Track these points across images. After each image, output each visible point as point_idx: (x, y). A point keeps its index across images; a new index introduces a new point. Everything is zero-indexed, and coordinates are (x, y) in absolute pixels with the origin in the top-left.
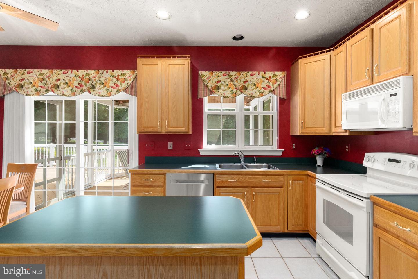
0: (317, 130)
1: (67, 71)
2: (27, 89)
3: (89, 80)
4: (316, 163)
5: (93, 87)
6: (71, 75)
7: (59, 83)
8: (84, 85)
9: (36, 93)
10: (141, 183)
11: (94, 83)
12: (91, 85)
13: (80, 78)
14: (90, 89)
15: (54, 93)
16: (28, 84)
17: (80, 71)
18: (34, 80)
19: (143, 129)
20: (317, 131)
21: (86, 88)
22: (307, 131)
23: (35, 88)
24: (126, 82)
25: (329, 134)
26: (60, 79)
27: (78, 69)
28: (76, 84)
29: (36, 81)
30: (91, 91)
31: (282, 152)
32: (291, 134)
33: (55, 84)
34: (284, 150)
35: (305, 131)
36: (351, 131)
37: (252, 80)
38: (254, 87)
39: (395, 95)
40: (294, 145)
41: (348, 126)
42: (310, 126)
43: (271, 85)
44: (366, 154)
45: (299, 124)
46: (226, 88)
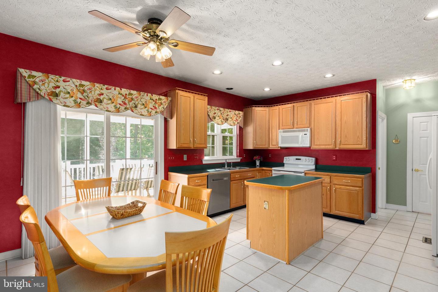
0: (263, 146)
1: (110, 87)
2: (64, 98)
3: (132, 99)
4: (255, 164)
5: (136, 107)
6: (115, 91)
7: (102, 97)
8: (128, 104)
9: (75, 105)
10: (195, 184)
11: (137, 103)
12: (134, 105)
13: (123, 96)
14: (133, 108)
15: (97, 107)
16: (64, 93)
17: (123, 90)
18: (72, 90)
19: (181, 145)
21: (129, 106)
23: (73, 98)
24: (162, 106)
26: (103, 94)
27: (121, 87)
28: (120, 101)
29: (74, 91)
30: (134, 109)
32: (244, 148)
33: (98, 99)
35: (256, 147)
37: (230, 115)
38: (231, 119)
39: (306, 134)
40: (245, 155)
41: (281, 145)
42: (259, 144)
43: (238, 119)
44: (285, 158)
45: (253, 143)
46: (219, 118)
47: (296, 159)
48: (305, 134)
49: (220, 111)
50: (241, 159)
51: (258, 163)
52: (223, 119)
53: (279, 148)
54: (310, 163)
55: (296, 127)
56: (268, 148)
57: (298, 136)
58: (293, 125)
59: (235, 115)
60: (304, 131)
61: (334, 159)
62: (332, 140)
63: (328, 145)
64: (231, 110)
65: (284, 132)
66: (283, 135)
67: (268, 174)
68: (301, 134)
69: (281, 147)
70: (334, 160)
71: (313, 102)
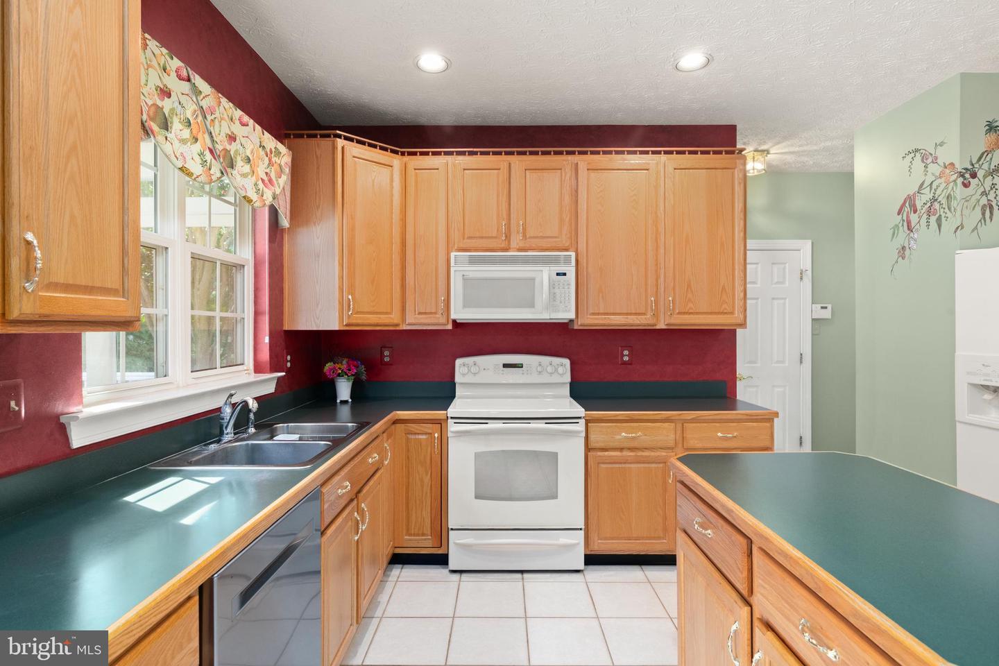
0: (380, 318)
4: (335, 396)
20: (380, 321)
22: (359, 321)
25: (398, 328)
31: (276, 381)
32: (286, 328)
34: (284, 374)
35: (354, 321)
36: (458, 321)
37: (243, 141)
38: (247, 169)
39: (565, 274)
40: (289, 358)
41: (461, 313)
42: (366, 310)
43: (273, 176)
44: (459, 362)
45: (341, 304)
46: (186, 134)
47: (505, 366)
48: (558, 274)
49: (197, 92)
50: (279, 379)
51: (344, 390)
52: (211, 151)
53: (450, 327)
54: (556, 379)
55: (522, 245)
56: (397, 325)
57: (533, 279)
58: (508, 237)
59: (262, 153)
60: (555, 261)
61: (626, 358)
62: (646, 297)
63: (636, 314)
64: (246, 118)
65: (473, 261)
66: (471, 275)
67: (420, 437)
68: (545, 274)
69: (454, 322)
70: (625, 363)
71: (583, 161)
